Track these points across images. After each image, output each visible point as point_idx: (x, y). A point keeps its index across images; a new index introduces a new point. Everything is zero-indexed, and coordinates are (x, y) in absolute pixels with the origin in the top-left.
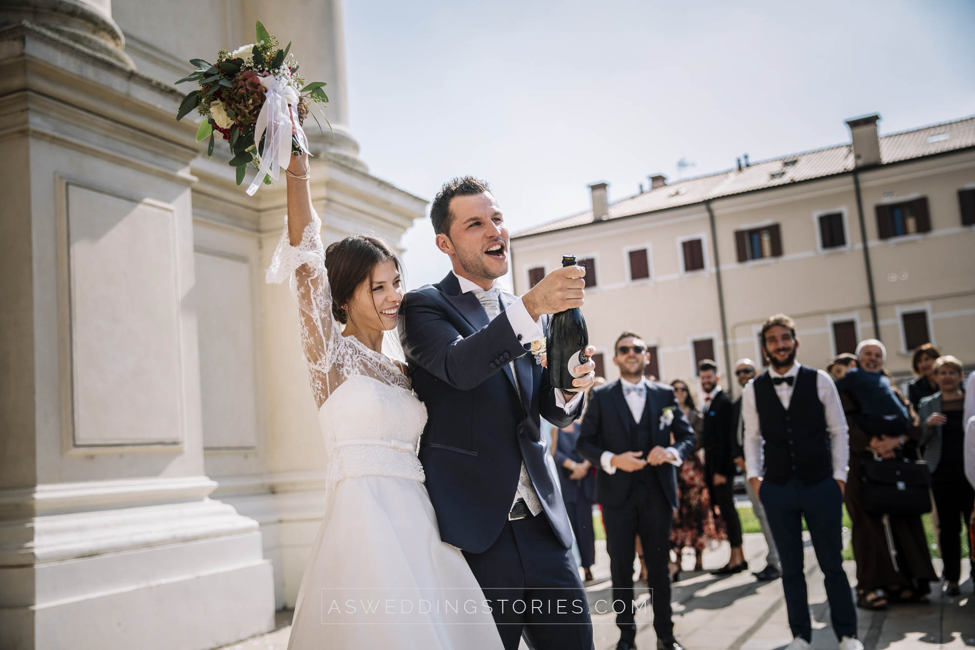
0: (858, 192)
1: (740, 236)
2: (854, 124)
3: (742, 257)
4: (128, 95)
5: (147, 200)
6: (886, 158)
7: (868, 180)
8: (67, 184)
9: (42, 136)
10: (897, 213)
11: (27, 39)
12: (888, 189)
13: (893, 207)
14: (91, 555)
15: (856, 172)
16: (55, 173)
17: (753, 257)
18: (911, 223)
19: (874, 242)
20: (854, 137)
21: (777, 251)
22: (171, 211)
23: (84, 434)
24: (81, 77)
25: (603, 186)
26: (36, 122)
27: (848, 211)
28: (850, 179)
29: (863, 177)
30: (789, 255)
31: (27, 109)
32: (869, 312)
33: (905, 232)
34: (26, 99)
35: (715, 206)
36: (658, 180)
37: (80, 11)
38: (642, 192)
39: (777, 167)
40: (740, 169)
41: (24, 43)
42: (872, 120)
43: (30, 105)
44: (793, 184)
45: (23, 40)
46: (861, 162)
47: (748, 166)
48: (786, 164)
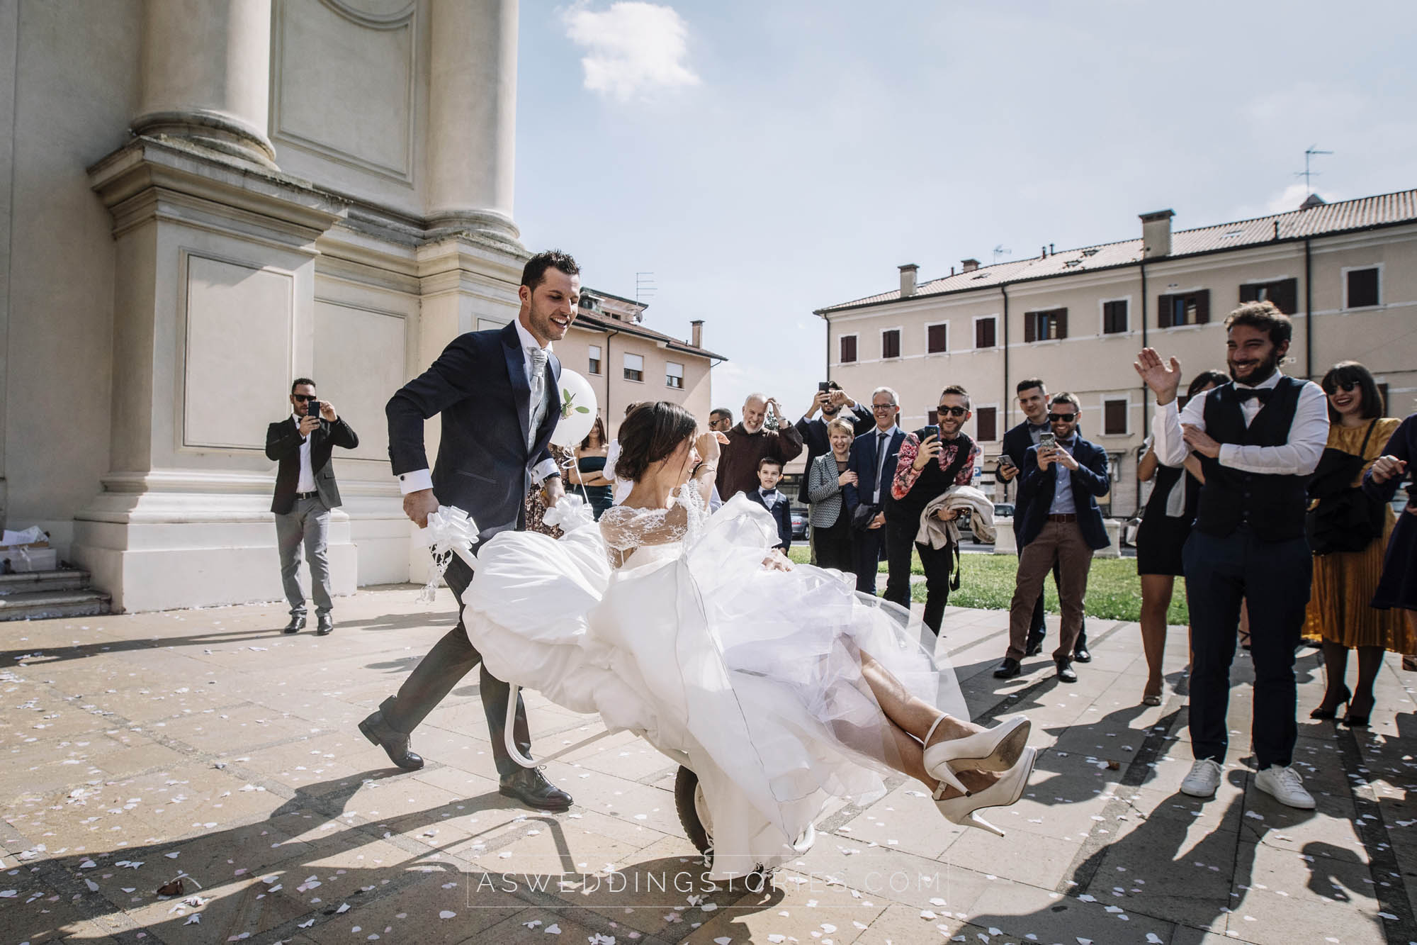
0: (1144, 281)
1: (1029, 317)
2: (1147, 218)
3: (1029, 338)
4: (243, 188)
5: (265, 268)
6: (1174, 252)
7: (1154, 271)
8: (189, 255)
9: (168, 220)
10: (1180, 303)
11: (146, 148)
12: (1172, 281)
13: (1177, 298)
14: (180, 522)
15: (1142, 264)
16: (179, 247)
17: (1040, 338)
18: (1192, 313)
19: (1153, 330)
20: (1145, 231)
21: (1062, 334)
22: (292, 276)
23: (192, 438)
24: (198, 175)
25: (913, 268)
26: (165, 210)
27: (1132, 300)
28: (1137, 269)
29: (1150, 268)
30: (1071, 338)
31: (157, 201)
32: (1142, 393)
33: (1185, 322)
34: (154, 193)
35: (1008, 289)
36: (970, 264)
37: (222, 125)
38: (953, 275)
39: (1077, 255)
40: (1044, 256)
41: (144, 151)
42: (1166, 215)
43: (159, 198)
44: (1084, 272)
45: (143, 149)
46: (1149, 255)
47: (1052, 254)
48: (1085, 254)
